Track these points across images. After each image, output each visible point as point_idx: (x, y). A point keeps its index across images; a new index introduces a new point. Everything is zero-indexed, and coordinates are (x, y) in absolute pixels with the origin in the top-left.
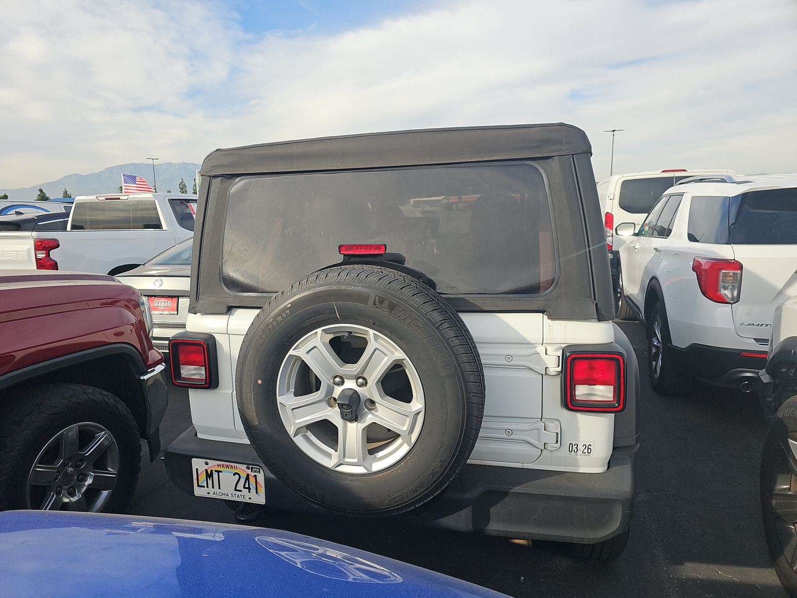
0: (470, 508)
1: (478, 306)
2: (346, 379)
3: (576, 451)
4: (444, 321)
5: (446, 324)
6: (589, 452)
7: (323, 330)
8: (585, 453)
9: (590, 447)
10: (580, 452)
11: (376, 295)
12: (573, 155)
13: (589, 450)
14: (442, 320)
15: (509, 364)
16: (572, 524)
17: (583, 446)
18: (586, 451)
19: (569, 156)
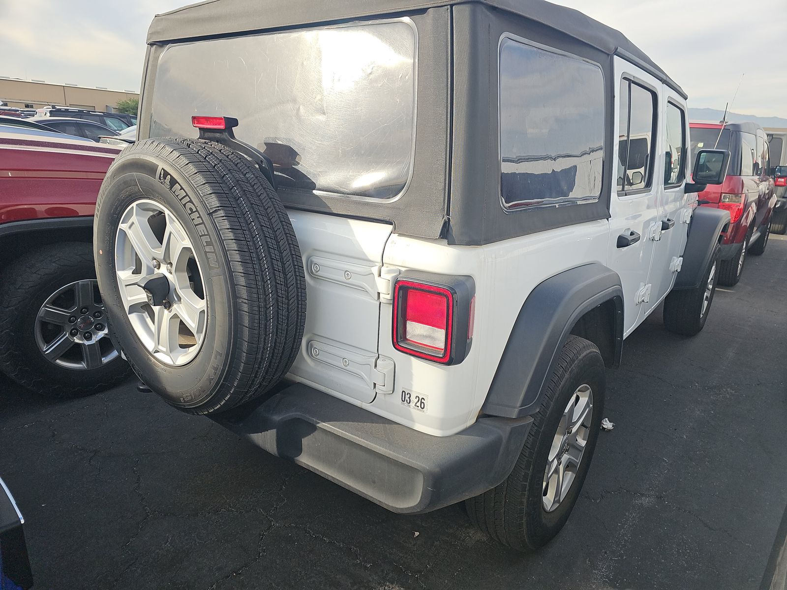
0: (275, 431)
1: (329, 207)
2: (162, 263)
3: (408, 402)
4: (220, 208)
5: (222, 212)
6: (422, 407)
7: (137, 205)
8: (418, 407)
9: (423, 401)
10: (412, 404)
11: (162, 169)
12: (452, 6)
13: (422, 404)
14: (218, 207)
15: (347, 281)
16: (374, 482)
17: (416, 398)
18: (419, 404)
19: (446, 7)
